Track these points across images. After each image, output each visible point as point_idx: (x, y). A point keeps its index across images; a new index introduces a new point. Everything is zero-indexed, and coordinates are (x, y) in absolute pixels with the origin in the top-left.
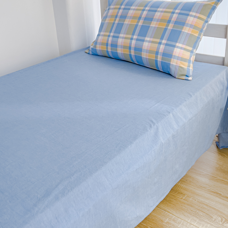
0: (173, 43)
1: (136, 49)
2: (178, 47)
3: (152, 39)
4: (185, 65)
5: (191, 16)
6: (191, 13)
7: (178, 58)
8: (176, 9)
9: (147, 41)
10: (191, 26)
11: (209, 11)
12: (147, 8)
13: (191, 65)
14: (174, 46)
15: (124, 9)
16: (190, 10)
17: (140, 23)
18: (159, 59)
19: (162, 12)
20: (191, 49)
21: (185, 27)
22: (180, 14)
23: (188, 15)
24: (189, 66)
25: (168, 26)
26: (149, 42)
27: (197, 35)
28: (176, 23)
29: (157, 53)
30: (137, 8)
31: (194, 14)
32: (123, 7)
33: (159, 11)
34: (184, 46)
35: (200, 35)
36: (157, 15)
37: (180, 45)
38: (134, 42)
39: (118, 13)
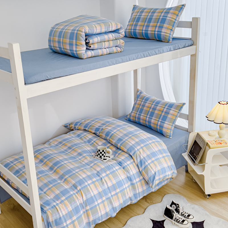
0: (164, 122)
1: (148, 122)
2: (166, 123)
3: (155, 119)
4: (169, 131)
5: (172, 110)
6: (172, 109)
7: (166, 128)
8: (166, 106)
9: (153, 119)
10: (172, 115)
11: (180, 108)
12: (154, 104)
13: (172, 131)
14: (164, 123)
15: (144, 102)
16: (171, 108)
17: (151, 110)
18: (158, 127)
19: (160, 106)
20: (171, 124)
21: (169, 115)
22: (167, 108)
23: (170, 110)
24: (171, 132)
25: (162, 113)
26: (154, 119)
27: (174, 118)
28: (166, 112)
29: (157, 125)
30: (149, 102)
31: (173, 109)
32: (143, 101)
33: (159, 106)
34: (168, 123)
35: (176, 118)
36: (158, 108)
37: (167, 123)
38: (147, 119)
39: (141, 103)
